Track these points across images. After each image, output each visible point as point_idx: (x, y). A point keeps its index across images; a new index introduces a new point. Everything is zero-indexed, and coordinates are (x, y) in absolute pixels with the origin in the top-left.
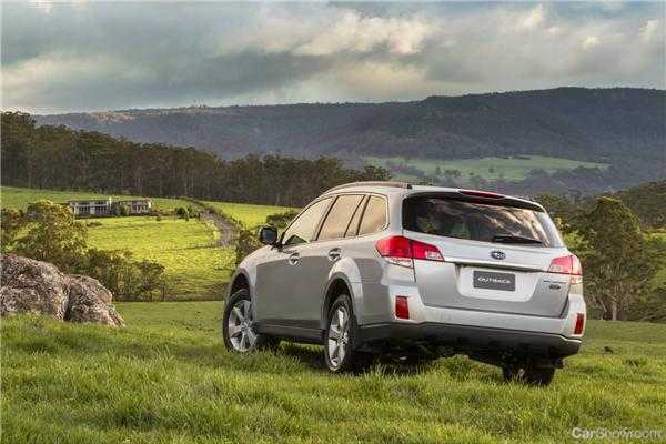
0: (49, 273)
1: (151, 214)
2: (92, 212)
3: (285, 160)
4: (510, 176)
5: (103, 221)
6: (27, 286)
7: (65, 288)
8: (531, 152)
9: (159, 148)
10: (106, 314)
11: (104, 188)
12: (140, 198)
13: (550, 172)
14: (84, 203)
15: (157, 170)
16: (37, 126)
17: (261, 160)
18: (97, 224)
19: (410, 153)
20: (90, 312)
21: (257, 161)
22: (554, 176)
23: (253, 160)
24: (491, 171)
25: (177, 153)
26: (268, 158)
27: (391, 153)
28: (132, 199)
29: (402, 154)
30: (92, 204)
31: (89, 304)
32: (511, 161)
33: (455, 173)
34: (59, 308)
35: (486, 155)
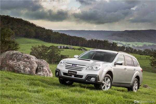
0: (33, 58)
1: (73, 49)
2: (62, 48)
3: (98, 40)
4: (140, 46)
5: (64, 50)
6: (27, 62)
7: (37, 62)
8: (144, 41)
9: (75, 37)
10: (47, 69)
11: (65, 44)
12: (71, 46)
13: (147, 45)
14: (61, 46)
15: (74, 41)
16: (53, 32)
17: (94, 40)
18: (63, 50)
19: (121, 41)
20: (43, 69)
21: (93, 40)
22: (148, 46)
23: (92, 40)
24: (136, 44)
25: (78, 38)
26: (95, 40)
27: (118, 40)
28: (70, 46)
29: (120, 40)
30: (62, 46)
31: (43, 67)
32: (140, 43)
33: (129, 44)
34: (35, 68)
35: (135, 41)
